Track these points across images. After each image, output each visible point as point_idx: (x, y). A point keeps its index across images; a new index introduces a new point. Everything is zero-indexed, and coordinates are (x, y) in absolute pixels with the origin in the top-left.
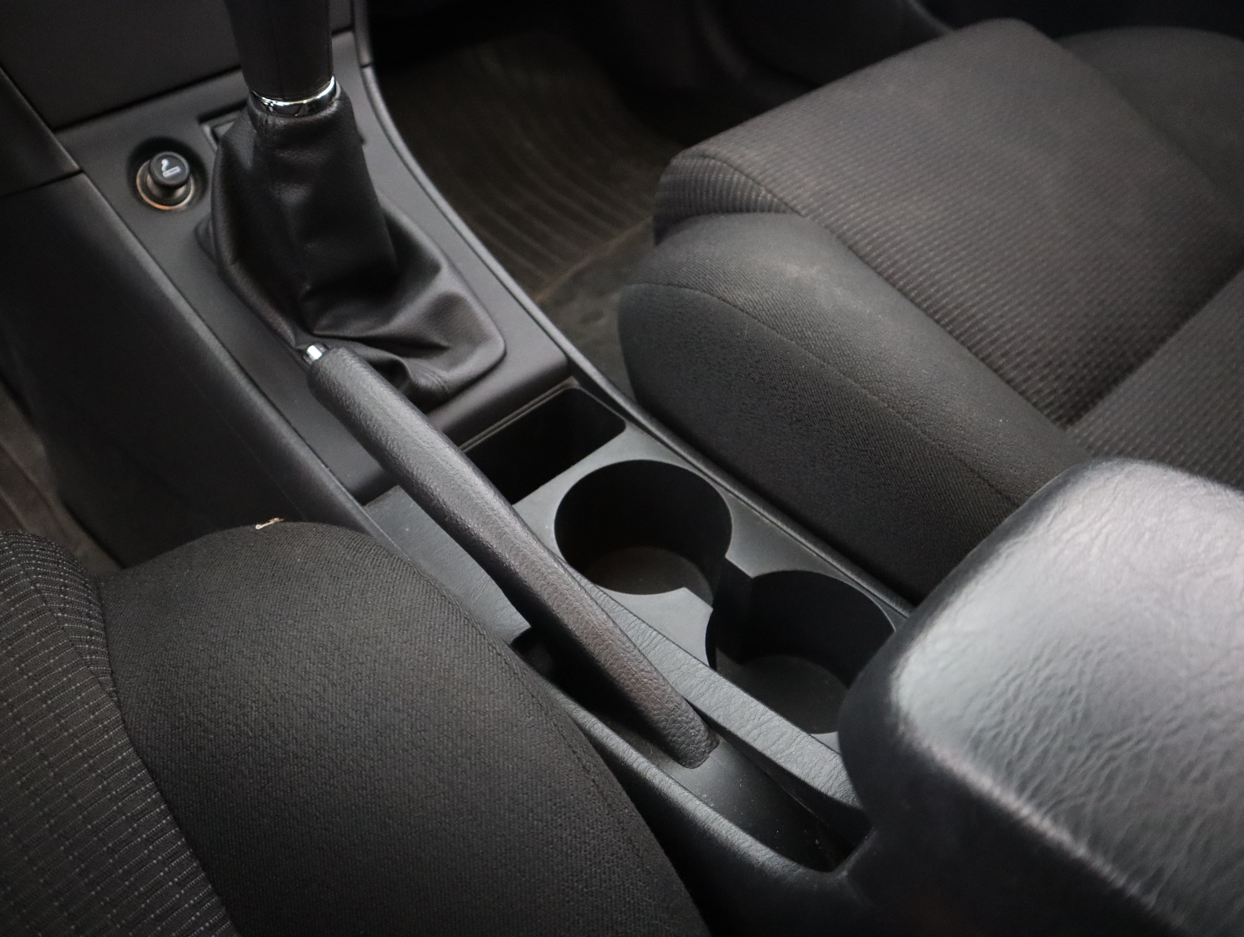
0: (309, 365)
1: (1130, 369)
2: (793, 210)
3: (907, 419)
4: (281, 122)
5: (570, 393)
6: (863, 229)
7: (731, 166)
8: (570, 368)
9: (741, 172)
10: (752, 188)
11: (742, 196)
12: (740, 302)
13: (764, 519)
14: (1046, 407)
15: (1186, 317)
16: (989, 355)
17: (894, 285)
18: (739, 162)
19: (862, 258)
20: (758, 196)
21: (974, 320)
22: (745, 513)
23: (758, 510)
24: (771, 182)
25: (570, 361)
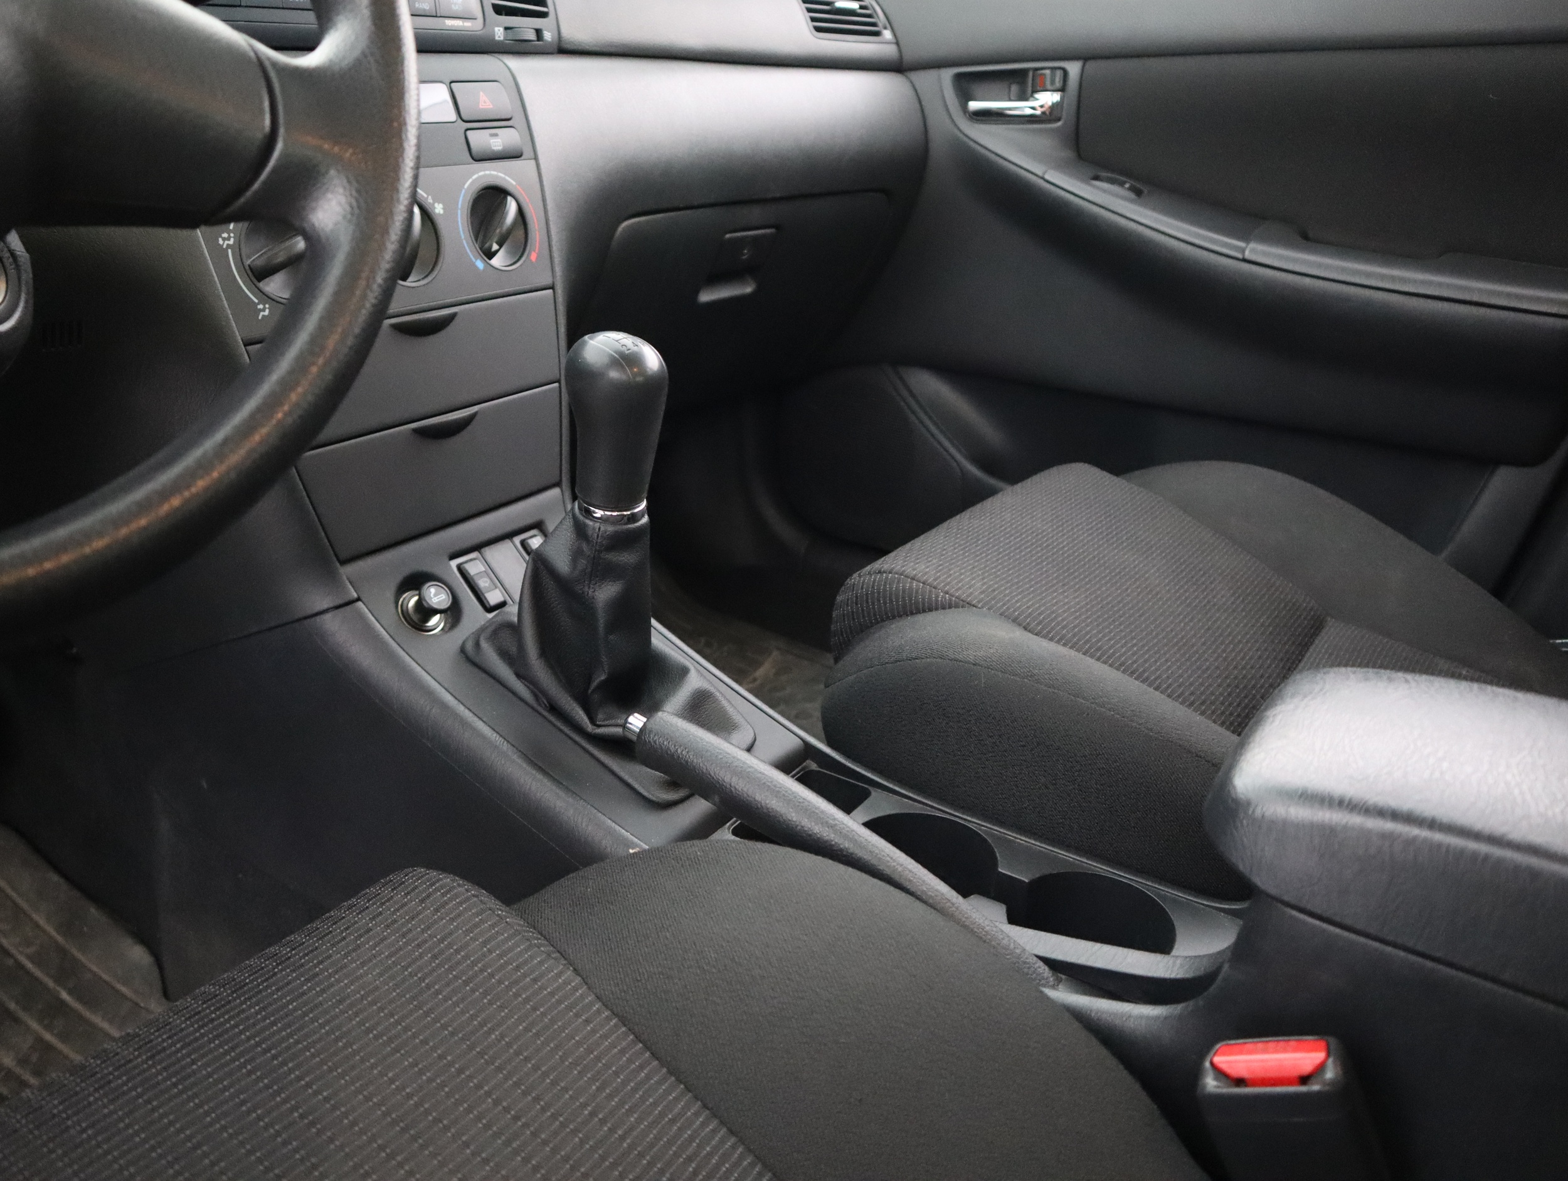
0: (634, 732)
2: (970, 604)
3: (1132, 721)
4: (611, 529)
6: (1030, 614)
7: (907, 576)
8: (812, 748)
9: (918, 581)
10: (930, 591)
11: (923, 599)
12: (971, 659)
13: (1018, 841)
20: (937, 597)
22: (1001, 840)
23: (1011, 835)
24: (945, 586)
25: (807, 744)
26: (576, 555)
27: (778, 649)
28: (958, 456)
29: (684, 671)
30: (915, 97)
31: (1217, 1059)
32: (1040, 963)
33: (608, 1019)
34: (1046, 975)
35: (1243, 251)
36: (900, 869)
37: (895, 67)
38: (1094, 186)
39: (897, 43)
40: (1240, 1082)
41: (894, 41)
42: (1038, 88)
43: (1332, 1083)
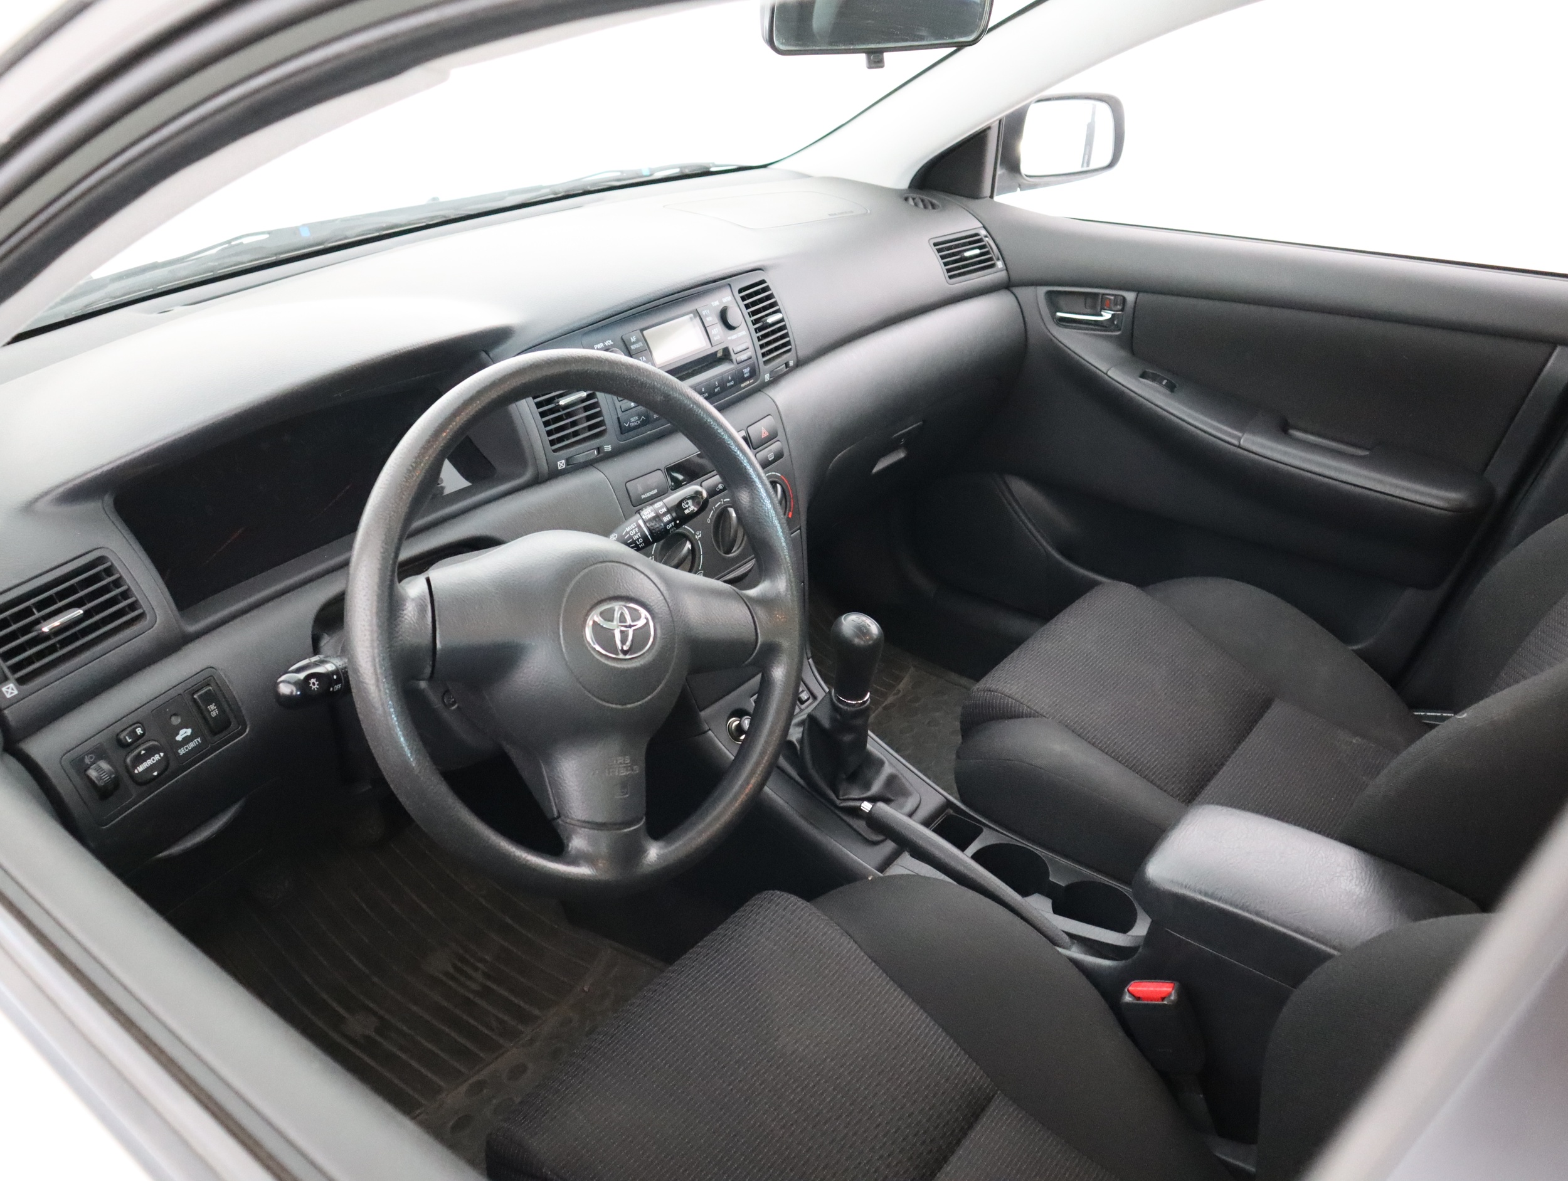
0: (866, 812)
1: (1215, 773)
2: (1042, 715)
5: (949, 817)
7: (1005, 695)
8: (949, 804)
9: (1014, 699)
10: (1020, 706)
13: (1061, 862)
14: (1177, 796)
15: (1239, 743)
16: (1147, 775)
17: (1096, 747)
18: (1010, 692)
19: (1079, 735)
20: (1023, 709)
21: (1137, 759)
22: (1051, 860)
23: (1058, 858)
24: (1028, 702)
25: (948, 801)
26: (833, 720)
27: (915, 666)
28: (1045, 544)
29: (881, 763)
30: (1018, 306)
31: (1130, 988)
32: (1065, 935)
33: (871, 963)
34: (1067, 941)
35: (1239, 439)
36: (998, 889)
37: (1007, 286)
38: (1141, 382)
39: (1007, 270)
40: (1138, 998)
41: (1005, 268)
42: (1105, 308)
43: (1172, 1001)
